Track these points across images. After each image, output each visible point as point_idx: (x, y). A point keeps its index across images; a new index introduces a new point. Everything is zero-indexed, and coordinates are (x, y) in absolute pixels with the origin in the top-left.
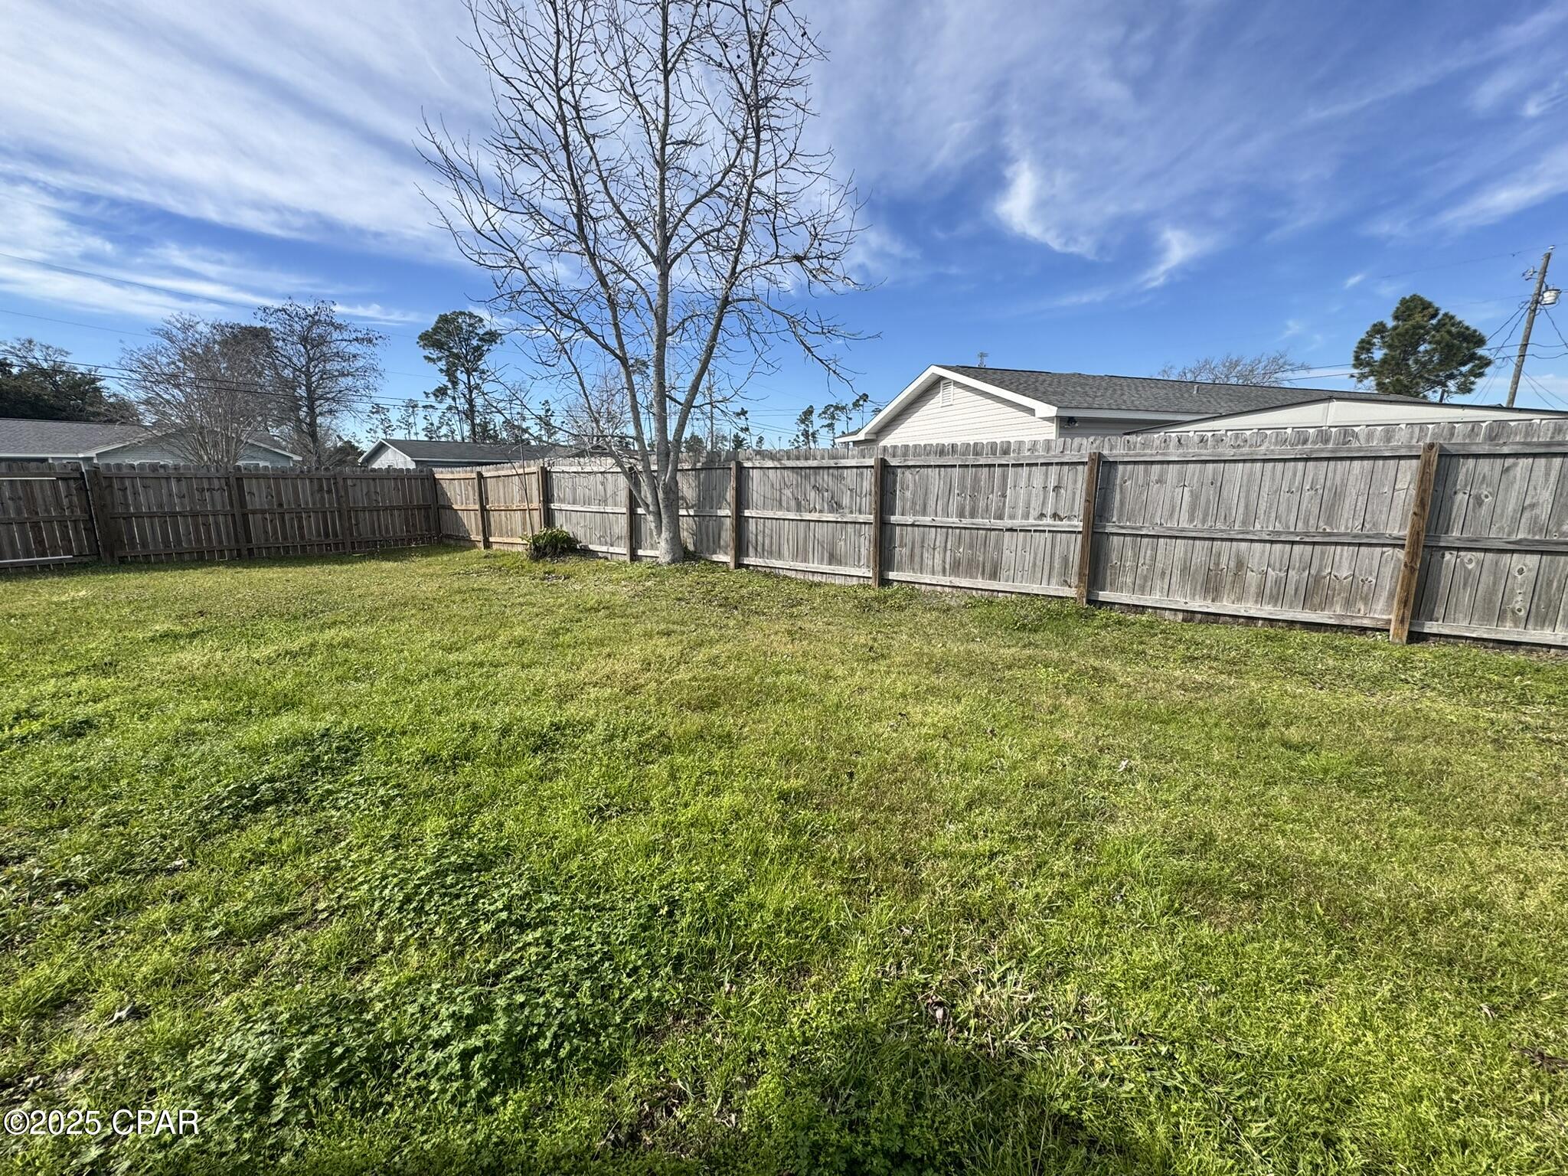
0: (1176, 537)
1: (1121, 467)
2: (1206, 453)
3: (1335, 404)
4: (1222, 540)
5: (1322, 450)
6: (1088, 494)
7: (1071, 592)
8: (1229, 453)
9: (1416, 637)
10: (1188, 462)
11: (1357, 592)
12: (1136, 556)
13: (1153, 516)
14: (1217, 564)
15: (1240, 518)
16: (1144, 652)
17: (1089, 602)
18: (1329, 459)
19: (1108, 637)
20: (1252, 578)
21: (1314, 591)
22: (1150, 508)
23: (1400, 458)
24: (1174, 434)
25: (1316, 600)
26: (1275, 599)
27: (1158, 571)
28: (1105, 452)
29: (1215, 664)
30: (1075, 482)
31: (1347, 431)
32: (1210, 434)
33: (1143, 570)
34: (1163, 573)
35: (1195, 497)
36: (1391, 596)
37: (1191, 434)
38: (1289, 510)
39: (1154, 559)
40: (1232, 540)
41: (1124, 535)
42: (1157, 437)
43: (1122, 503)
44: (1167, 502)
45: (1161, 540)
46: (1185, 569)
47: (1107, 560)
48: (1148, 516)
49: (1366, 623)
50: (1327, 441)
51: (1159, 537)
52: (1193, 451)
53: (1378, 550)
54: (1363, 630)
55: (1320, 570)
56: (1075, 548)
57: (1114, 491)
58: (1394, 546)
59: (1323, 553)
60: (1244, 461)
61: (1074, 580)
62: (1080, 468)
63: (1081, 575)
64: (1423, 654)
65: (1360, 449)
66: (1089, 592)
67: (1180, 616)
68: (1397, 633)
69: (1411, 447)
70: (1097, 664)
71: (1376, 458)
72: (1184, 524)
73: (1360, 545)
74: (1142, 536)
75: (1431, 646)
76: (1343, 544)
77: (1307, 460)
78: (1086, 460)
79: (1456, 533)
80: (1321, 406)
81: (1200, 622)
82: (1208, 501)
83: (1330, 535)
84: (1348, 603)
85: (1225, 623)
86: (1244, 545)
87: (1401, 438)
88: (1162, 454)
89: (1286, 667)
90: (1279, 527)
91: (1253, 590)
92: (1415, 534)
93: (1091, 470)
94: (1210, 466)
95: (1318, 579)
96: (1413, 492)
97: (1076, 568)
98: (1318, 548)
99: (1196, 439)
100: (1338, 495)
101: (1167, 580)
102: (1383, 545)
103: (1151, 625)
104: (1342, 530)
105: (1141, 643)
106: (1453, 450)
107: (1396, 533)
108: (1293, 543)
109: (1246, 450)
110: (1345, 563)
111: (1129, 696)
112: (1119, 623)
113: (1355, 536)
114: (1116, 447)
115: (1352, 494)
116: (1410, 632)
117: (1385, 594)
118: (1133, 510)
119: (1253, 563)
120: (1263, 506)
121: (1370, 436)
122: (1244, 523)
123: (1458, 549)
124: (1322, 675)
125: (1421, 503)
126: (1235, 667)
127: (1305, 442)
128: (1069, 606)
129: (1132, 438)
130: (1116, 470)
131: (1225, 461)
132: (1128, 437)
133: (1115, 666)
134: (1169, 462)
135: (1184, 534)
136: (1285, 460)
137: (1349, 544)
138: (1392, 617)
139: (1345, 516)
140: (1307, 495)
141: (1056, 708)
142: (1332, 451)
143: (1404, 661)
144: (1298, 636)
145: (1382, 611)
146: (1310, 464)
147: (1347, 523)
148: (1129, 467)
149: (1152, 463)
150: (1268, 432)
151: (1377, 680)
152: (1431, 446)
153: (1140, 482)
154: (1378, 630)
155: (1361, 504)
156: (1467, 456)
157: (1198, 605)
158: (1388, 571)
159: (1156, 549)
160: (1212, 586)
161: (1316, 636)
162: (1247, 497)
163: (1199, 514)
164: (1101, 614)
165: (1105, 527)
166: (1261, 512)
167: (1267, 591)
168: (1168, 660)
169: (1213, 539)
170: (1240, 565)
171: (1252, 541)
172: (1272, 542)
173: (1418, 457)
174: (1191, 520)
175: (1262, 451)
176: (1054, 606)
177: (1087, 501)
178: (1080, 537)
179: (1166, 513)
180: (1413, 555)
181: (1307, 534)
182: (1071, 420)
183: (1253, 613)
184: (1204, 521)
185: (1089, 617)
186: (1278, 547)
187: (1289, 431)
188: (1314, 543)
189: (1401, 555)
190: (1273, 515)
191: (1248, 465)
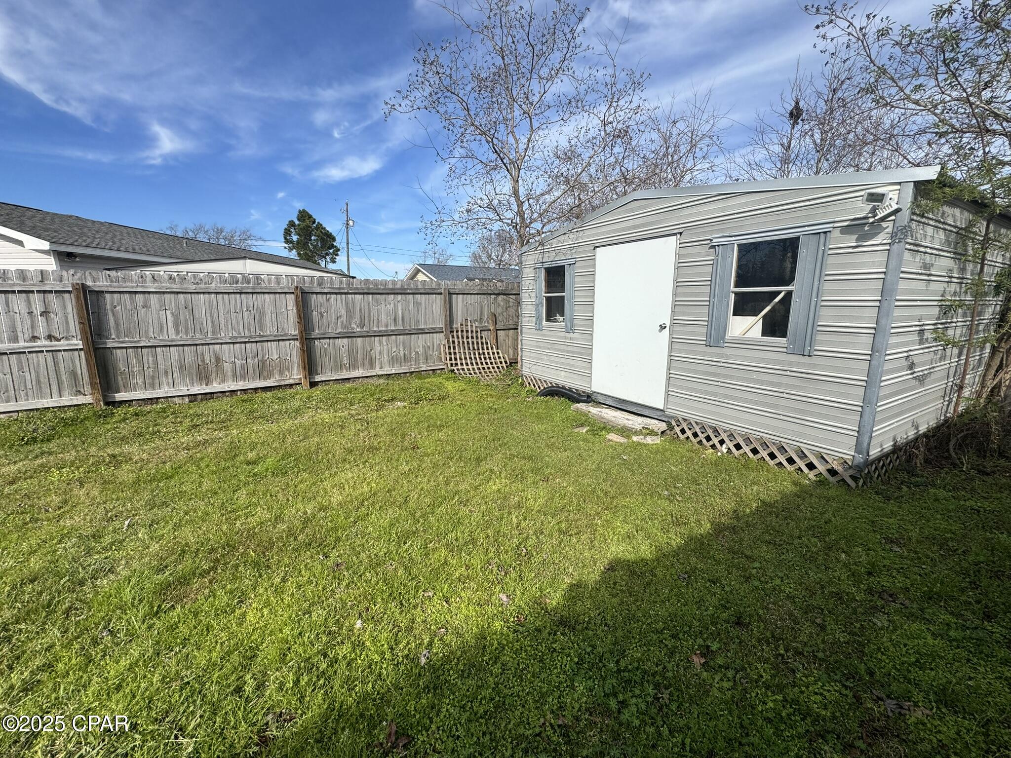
0: (170, 346)
1: (108, 296)
2: (176, 287)
3: (248, 261)
4: (202, 344)
5: (248, 288)
6: (80, 317)
7: (88, 399)
8: (192, 288)
9: (313, 384)
10: (164, 293)
11: (283, 367)
12: (141, 363)
13: (147, 332)
14: (203, 361)
15: (210, 330)
16: (159, 431)
17: (107, 403)
18: (252, 293)
19: (125, 429)
20: (227, 367)
21: (263, 370)
22: (143, 327)
23: (286, 293)
24: (148, 272)
25: (265, 374)
26: (244, 377)
27: (161, 371)
28: (89, 283)
29: (210, 426)
30: (65, 307)
31: (257, 277)
32: (175, 274)
33: (149, 372)
34: (166, 373)
35: (176, 318)
36: (298, 365)
37: (162, 273)
38: (238, 323)
39: (156, 362)
40: (208, 344)
41: (126, 348)
42: (135, 273)
43: (117, 324)
44: (156, 321)
45: (158, 349)
46: (182, 368)
47: (115, 368)
48: (143, 332)
49: (291, 382)
50: (249, 283)
51: (155, 347)
52: (166, 286)
53: (287, 342)
54: (291, 386)
55: (263, 357)
56: (81, 364)
57: (106, 315)
58: (294, 339)
59: (262, 347)
60: (204, 293)
61: (88, 389)
62: (66, 296)
63: (92, 385)
64: (317, 392)
65: (266, 288)
66: (105, 397)
67: (187, 400)
68: (306, 384)
69: (289, 288)
70: (117, 451)
71: (275, 293)
72: (173, 336)
73: (279, 340)
74: (141, 347)
75: (320, 387)
76: (271, 341)
77: (241, 293)
78: (70, 289)
79: (317, 331)
80: (241, 262)
81: (202, 400)
82: (186, 321)
83: (263, 336)
84: (281, 373)
85: (217, 398)
86: (217, 346)
87: (284, 282)
88: (142, 287)
89: (253, 416)
90: (235, 334)
91: (230, 374)
92: (301, 332)
93: (78, 298)
94: (181, 296)
95: (263, 362)
96: (295, 311)
97: (86, 379)
98: (259, 344)
99: (166, 277)
100: (262, 313)
101: (170, 377)
102: (289, 340)
103: (164, 410)
104: (269, 333)
105: (156, 425)
106: (306, 290)
107: (293, 333)
108: (245, 343)
109: (202, 286)
110: (274, 351)
111: (141, 469)
112: (137, 415)
113: (275, 336)
114: (99, 280)
115: (268, 312)
116: (310, 383)
117: (296, 365)
118: (128, 329)
119: (225, 357)
120: (222, 322)
121: (269, 281)
122: (214, 332)
123: (320, 339)
124: (272, 415)
125: (300, 317)
126: (224, 425)
127: (237, 283)
128: (85, 412)
129: (113, 273)
130: (104, 298)
131: (191, 293)
132: (108, 272)
133: (132, 449)
134: (149, 293)
135: (174, 343)
136: (229, 293)
137: (274, 341)
138: (301, 376)
139: (268, 325)
140: (246, 314)
141: (65, 502)
142: (253, 288)
143: (308, 398)
144: (261, 394)
145: (296, 375)
146: (243, 296)
147: (270, 330)
148: (116, 296)
149: (135, 293)
150: (214, 275)
151: (298, 411)
152: (297, 287)
153: (129, 307)
154: (297, 384)
155: (274, 319)
156: (313, 293)
157: (197, 389)
158: (294, 353)
159: (155, 356)
160: (203, 376)
161: (269, 394)
162: (211, 316)
163: (182, 329)
164: (120, 411)
165: (106, 343)
166: (222, 325)
167: (238, 374)
168: (177, 431)
169: (196, 345)
170: (218, 359)
171: (221, 344)
172: (233, 343)
173: (293, 293)
174: (177, 332)
175: (213, 287)
176: (70, 414)
177: (80, 323)
178: (82, 353)
179: (157, 330)
180: (302, 344)
181: (251, 337)
182: (70, 255)
183: (233, 388)
184: (187, 333)
185: (105, 416)
186: (237, 346)
187: (227, 275)
188: (256, 342)
189: (297, 343)
190: (230, 327)
191: (207, 296)
